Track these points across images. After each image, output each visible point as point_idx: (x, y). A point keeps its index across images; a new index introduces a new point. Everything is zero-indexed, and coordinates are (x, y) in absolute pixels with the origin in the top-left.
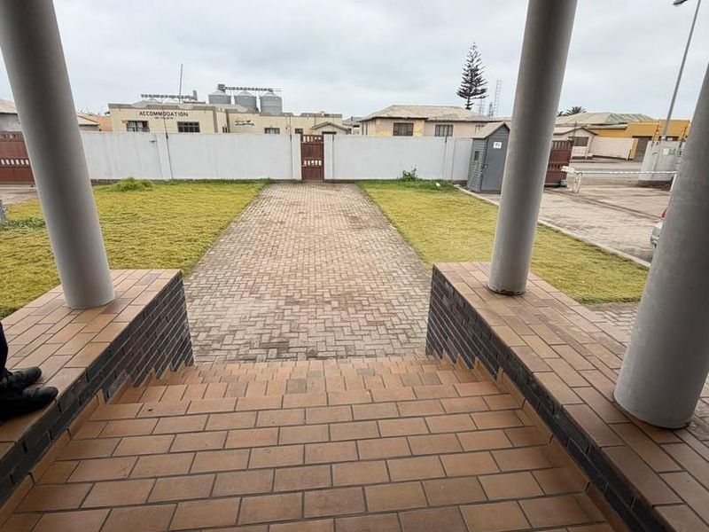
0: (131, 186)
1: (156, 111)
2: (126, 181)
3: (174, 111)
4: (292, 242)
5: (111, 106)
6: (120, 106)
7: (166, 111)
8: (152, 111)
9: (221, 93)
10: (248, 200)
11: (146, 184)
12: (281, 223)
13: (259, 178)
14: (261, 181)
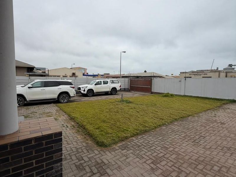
0: (167, 95)
1: (195, 74)
2: (166, 93)
3: (202, 73)
4: (218, 138)
5: (181, 73)
6: (183, 73)
7: (199, 73)
8: (194, 74)
9: (230, 67)
10: (211, 107)
11: (172, 95)
12: (222, 124)
13: (227, 98)
14: (228, 100)
